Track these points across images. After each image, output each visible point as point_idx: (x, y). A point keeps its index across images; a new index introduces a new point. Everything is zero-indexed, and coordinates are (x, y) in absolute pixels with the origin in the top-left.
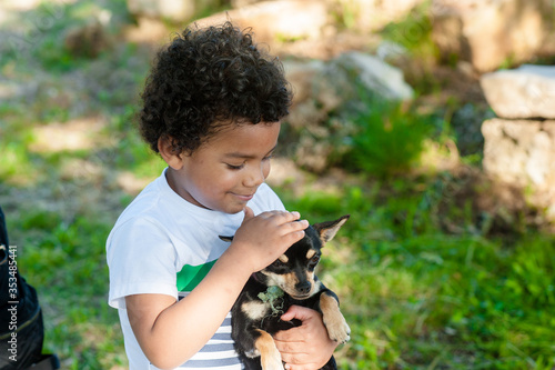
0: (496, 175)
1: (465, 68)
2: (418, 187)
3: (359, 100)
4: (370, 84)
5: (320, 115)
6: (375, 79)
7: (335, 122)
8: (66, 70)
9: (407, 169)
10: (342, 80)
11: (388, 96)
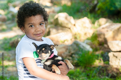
0: (112, 66)
1: (106, 46)
2: (94, 69)
3: (79, 51)
4: (82, 47)
5: (70, 54)
6: (83, 46)
7: (73, 55)
8: (10, 50)
9: (91, 65)
10: (75, 46)
11: (86, 50)
